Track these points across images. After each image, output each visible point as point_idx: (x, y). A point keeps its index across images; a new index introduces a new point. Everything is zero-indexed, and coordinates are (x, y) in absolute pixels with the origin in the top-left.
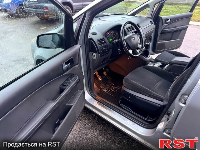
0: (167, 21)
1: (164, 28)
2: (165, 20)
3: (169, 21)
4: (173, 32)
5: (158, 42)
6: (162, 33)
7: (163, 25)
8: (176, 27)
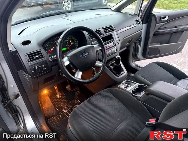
0: (163, 20)
1: (158, 29)
2: (160, 18)
3: (166, 19)
4: (172, 33)
5: (149, 46)
6: (155, 34)
7: (156, 24)
8: (176, 27)
